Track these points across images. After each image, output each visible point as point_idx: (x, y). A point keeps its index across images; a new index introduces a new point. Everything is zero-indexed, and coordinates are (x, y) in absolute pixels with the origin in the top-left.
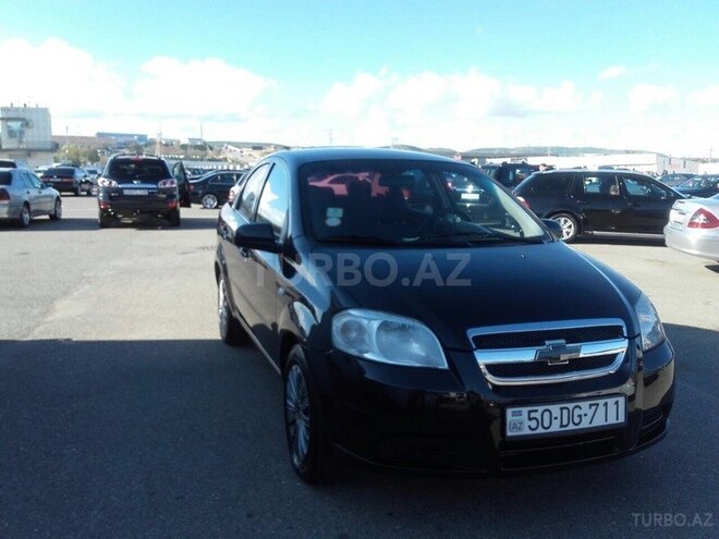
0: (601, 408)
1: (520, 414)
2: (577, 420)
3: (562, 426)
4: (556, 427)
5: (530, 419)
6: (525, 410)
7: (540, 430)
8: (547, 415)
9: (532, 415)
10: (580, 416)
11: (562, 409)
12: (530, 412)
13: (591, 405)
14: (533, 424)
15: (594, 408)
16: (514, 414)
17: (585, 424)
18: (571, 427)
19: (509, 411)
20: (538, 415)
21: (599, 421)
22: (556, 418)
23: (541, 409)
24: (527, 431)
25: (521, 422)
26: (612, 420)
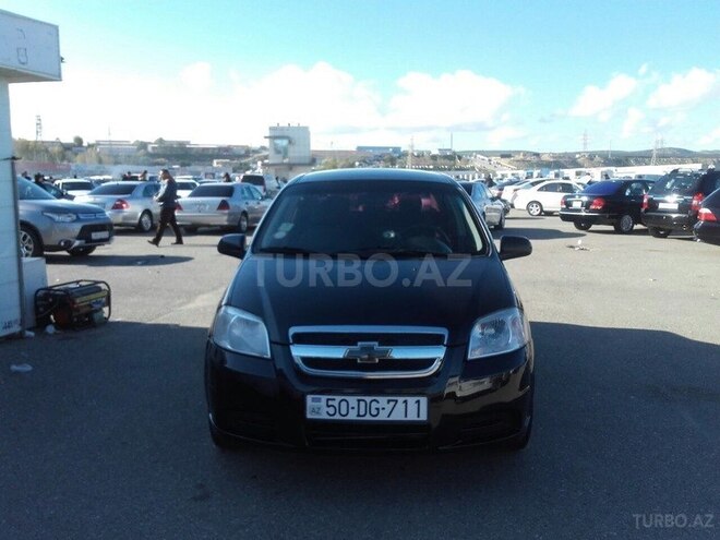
0: (400, 405)
1: (319, 400)
2: (374, 412)
3: (359, 415)
4: (352, 416)
5: (328, 406)
6: (324, 398)
7: (337, 417)
8: (344, 404)
9: (330, 403)
10: (378, 409)
11: (359, 401)
12: (328, 400)
13: (389, 401)
14: (331, 411)
15: (392, 404)
16: (313, 400)
17: (383, 416)
18: (368, 417)
19: (309, 398)
20: (336, 404)
21: (398, 416)
22: (353, 408)
23: (338, 398)
24: (324, 416)
25: (319, 407)
26: (412, 416)
